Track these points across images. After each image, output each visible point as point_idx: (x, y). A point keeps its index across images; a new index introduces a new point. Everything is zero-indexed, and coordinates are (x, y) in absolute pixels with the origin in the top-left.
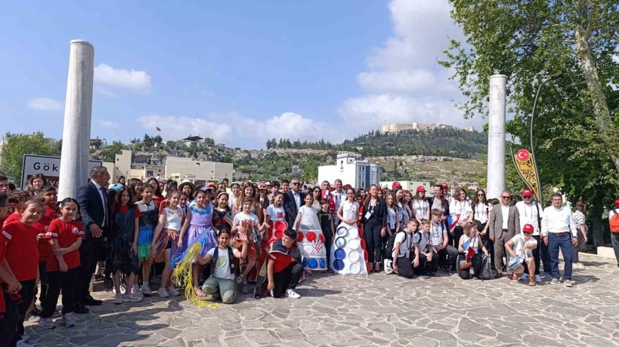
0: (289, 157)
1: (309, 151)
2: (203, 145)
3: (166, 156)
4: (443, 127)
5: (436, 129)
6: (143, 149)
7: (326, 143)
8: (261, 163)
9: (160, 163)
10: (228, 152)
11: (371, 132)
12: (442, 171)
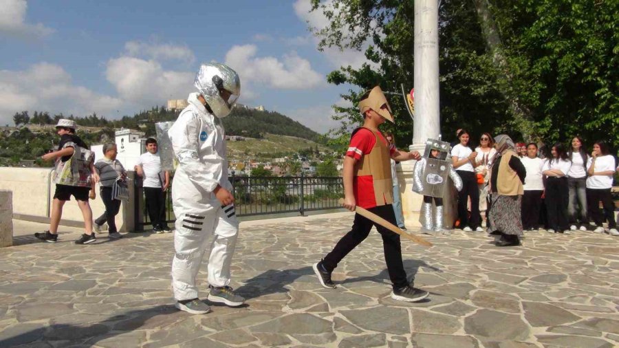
7: (99, 118)
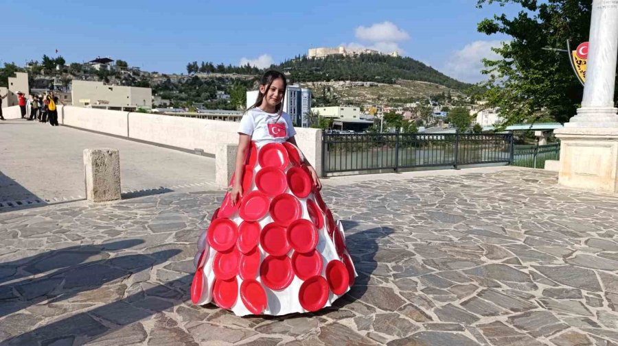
0: (213, 82)
1: (233, 76)
2: (114, 68)
3: (71, 80)
4: (369, 52)
5: (362, 54)
6: (42, 72)
8: (183, 88)
9: (65, 88)
10: (143, 76)
11: (298, 56)
12: (369, 96)
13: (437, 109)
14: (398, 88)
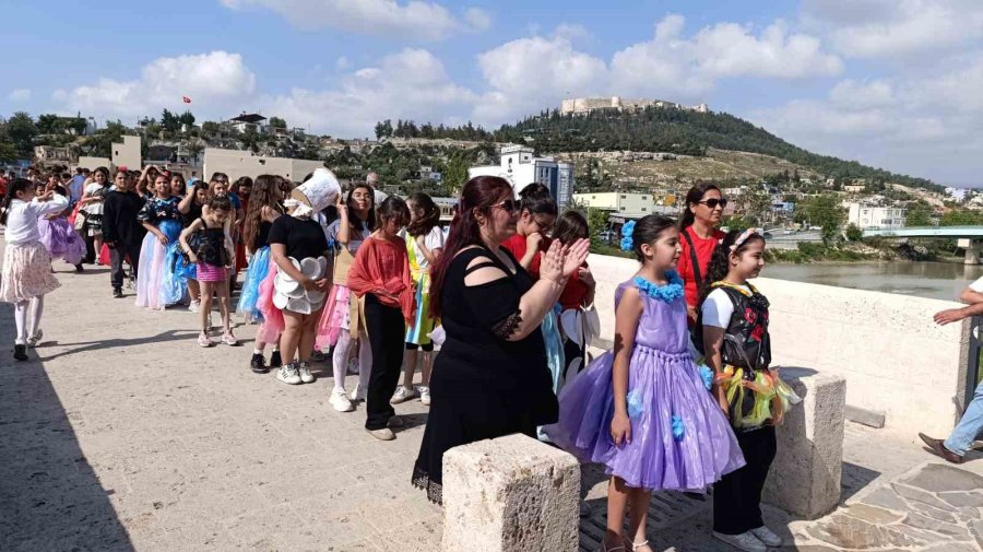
0: (414, 151)
1: (447, 143)
2: (266, 129)
3: (203, 148)
4: (660, 104)
5: (649, 108)
6: (161, 134)
7: (476, 129)
8: (368, 161)
9: (193, 160)
10: (310, 142)
11: (545, 112)
12: (661, 176)
13: (777, 200)
14: (709, 164)
